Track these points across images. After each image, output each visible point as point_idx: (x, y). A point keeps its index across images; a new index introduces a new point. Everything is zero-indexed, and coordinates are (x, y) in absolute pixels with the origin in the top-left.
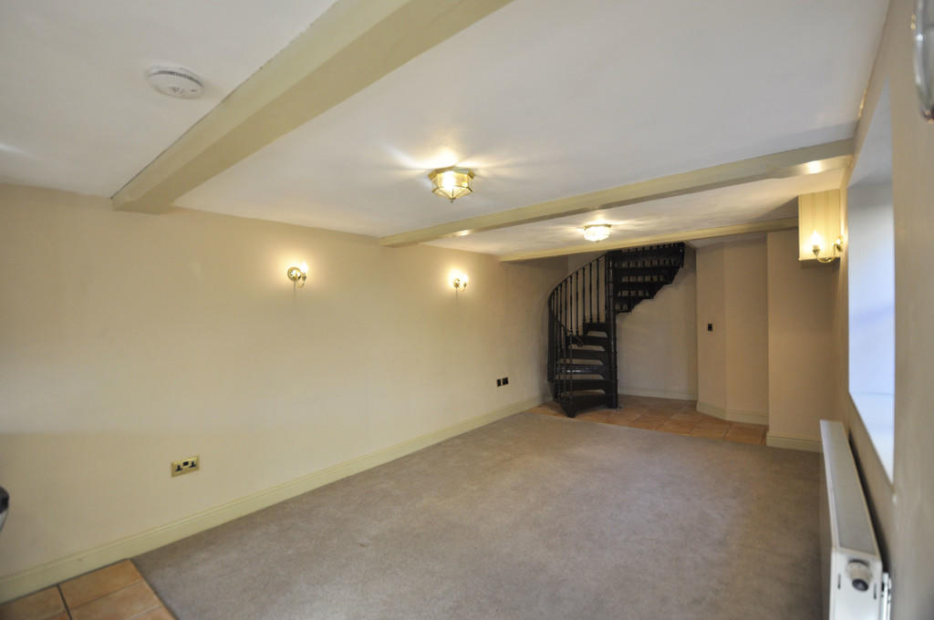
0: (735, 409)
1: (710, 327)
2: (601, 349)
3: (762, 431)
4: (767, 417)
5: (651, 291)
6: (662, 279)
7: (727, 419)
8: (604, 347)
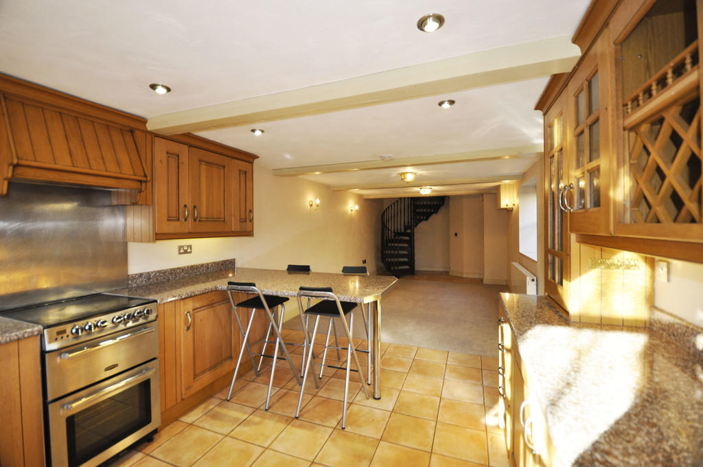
0: (468, 272)
1: (456, 235)
2: (406, 245)
3: (482, 280)
4: (483, 274)
5: (427, 216)
6: (432, 211)
7: (465, 276)
8: (408, 244)
